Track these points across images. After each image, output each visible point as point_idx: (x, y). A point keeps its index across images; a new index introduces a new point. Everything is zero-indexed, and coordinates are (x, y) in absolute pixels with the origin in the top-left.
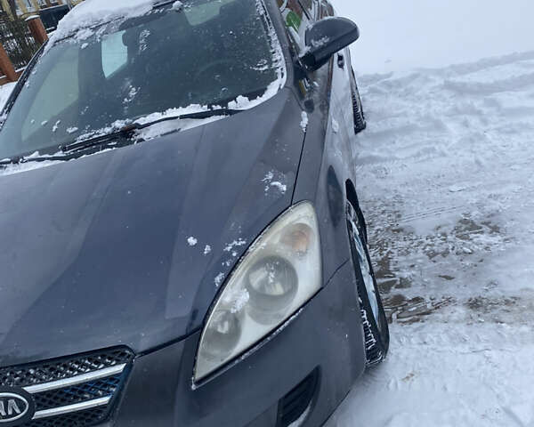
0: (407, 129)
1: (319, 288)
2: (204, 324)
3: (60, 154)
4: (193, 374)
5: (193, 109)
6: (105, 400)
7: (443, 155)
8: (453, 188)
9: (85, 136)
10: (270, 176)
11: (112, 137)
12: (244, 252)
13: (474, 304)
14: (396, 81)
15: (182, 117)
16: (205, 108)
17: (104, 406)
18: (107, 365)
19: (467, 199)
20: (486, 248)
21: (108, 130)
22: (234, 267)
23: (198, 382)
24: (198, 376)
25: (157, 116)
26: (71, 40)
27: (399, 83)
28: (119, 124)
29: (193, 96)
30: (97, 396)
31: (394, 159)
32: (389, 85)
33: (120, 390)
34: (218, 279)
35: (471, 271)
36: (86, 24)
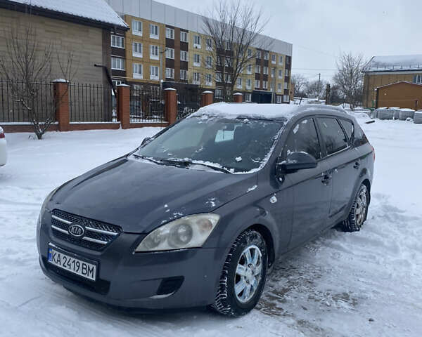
0: (377, 243)
1: (200, 246)
2: (149, 233)
3: (159, 162)
4: (136, 248)
5: (217, 165)
6: (106, 243)
7: (378, 263)
8: (361, 279)
9: (172, 159)
10: (213, 199)
11: (180, 163)
12: (179, 217)
13: (301, 322)
14: (402, 216)
15: (208, 166)
16: (221, 167)
17: (104, 245)
18: (113, 231)
19: (361, 286)
20: (338, 308)
21: (181, 160)
22: (171, 221)
23: (137, 252)
24: (137, 250)
25: (202, 162)
26: (198, 118)
27: (403, 219)
28: (186, 159)
29: (221, 161)
30: (104, 240)
31: (350, 253)
32: (397, 217)
33: (111, 242)
34: (163, 222)
35: (318, 311)
36: (208, 114)
